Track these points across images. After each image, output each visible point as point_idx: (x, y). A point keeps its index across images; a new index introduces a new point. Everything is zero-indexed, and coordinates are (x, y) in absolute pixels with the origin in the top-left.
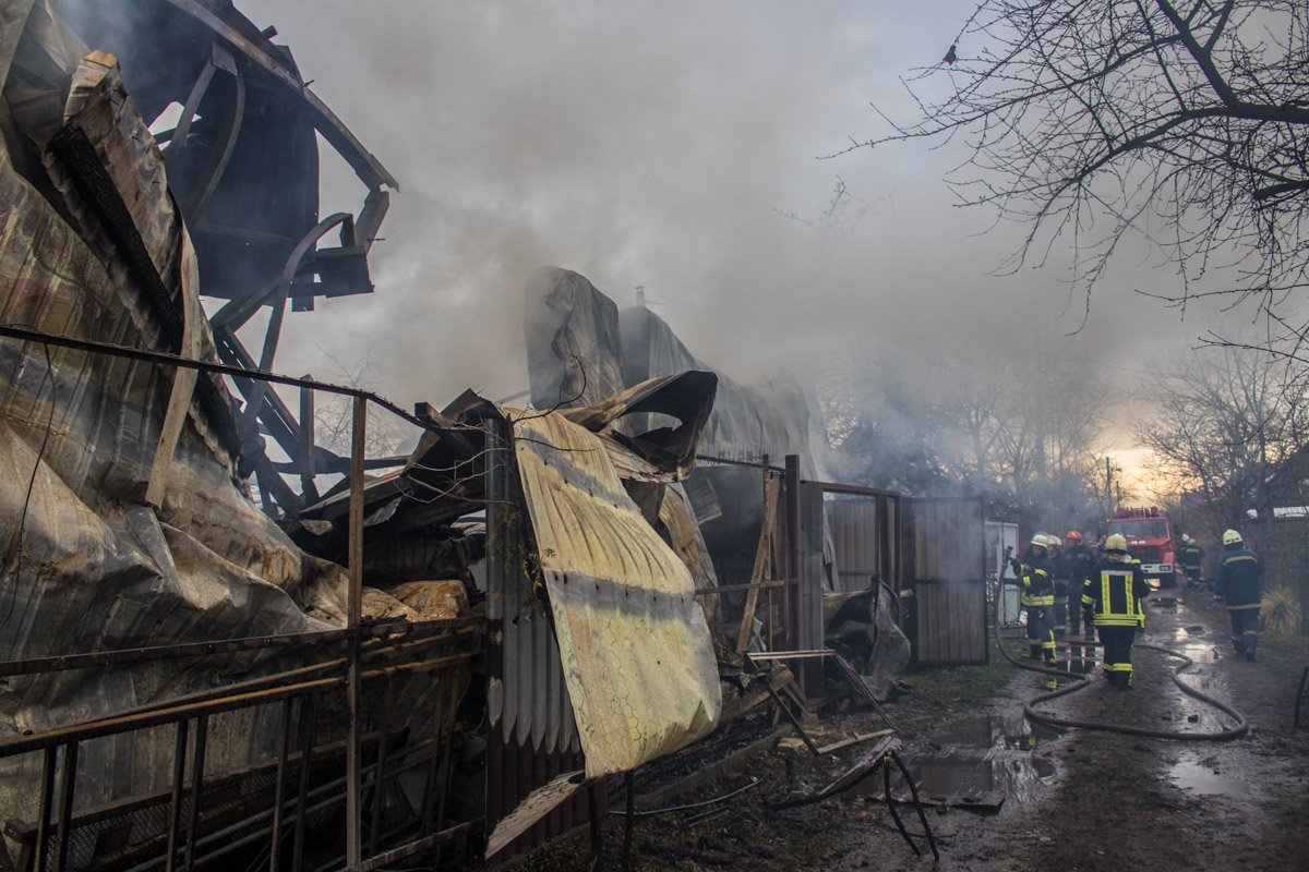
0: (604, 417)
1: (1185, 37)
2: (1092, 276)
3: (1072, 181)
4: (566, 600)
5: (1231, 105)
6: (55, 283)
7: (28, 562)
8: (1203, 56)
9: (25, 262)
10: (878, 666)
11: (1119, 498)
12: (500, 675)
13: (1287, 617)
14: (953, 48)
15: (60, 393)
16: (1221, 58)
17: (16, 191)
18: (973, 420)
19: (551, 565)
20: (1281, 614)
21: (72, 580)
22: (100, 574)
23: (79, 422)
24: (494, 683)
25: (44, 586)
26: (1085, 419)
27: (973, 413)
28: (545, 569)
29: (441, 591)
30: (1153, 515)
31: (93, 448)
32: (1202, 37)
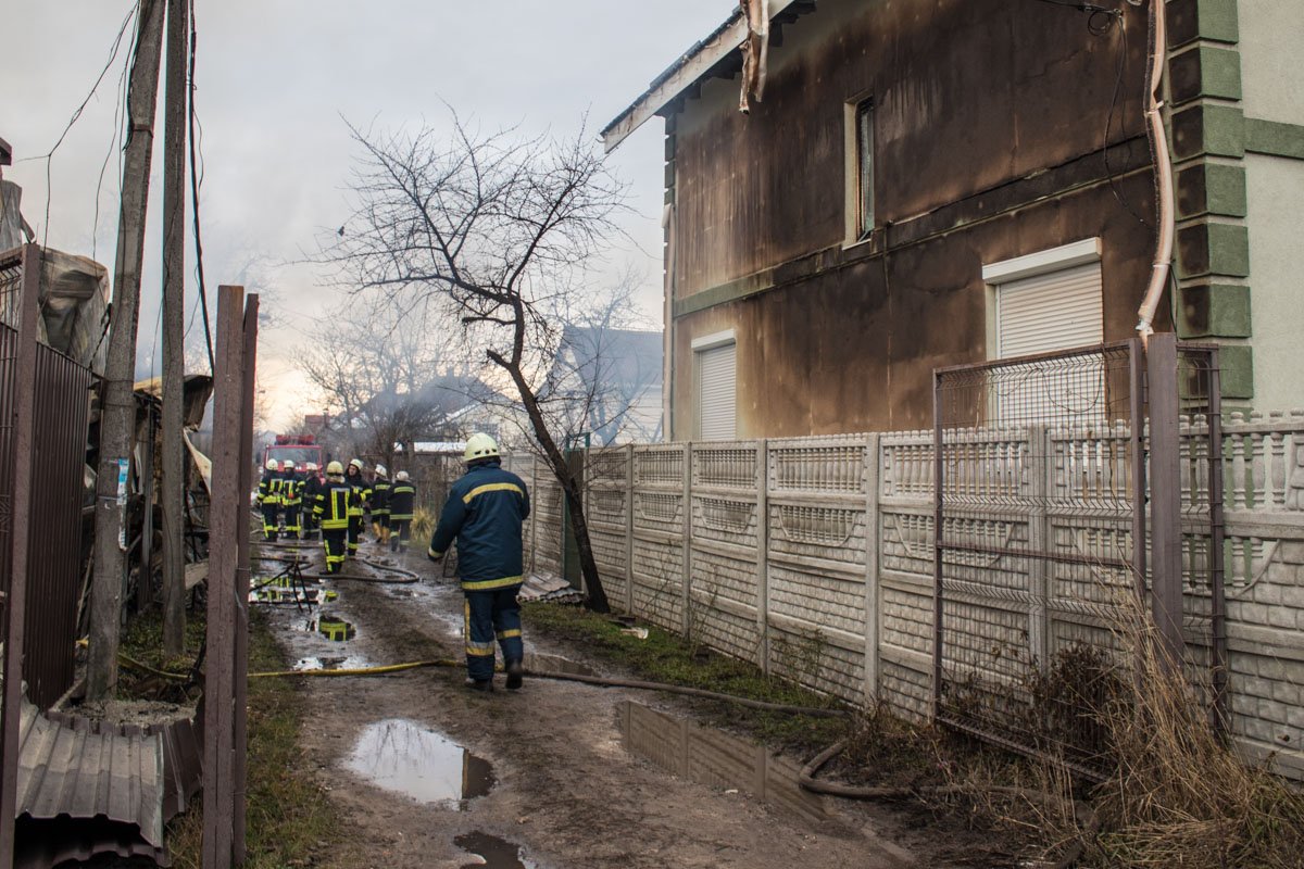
1: (445, 249)
5: (456, 281)
8: (451, 260)
30: (308, 444)
32: (451, 252)
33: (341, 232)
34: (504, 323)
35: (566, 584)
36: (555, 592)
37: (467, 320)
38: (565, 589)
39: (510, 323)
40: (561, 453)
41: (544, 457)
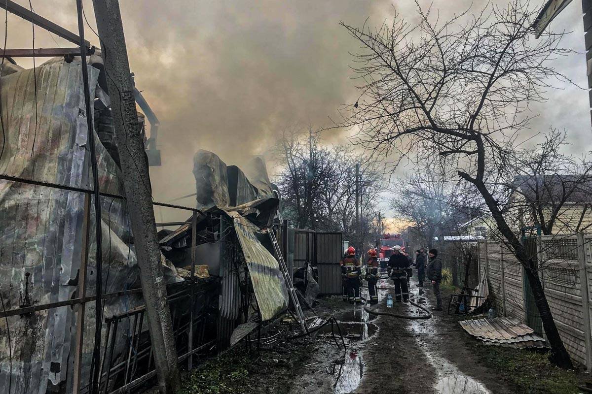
0: (243, 211)
1: (423, 108)
2: (391, 172)
3: (386, 140)
4: (252, 271)
5: (434, 127)
6: (111, 176)
7: (117, 262)
8: (428, 114)
9: (105, 170)
10: (308, 294)
11: (383, 229)
12: (222, 295)
13: (447, 279)
14: (357, 102)
15: (115, 210)
16: (432, 114)
17: (102, 149)
18: (328, 197)
19: (248, 260)
20: (445, 278)
21: (126, 267)
22: (132, 265)
23: (119, 219)
24: (220, 296)
25: (120, 269)
26: (372, 197)
27: (328, 194)
28: (247, 262)
29: (203, 268)
30: (398, 238)
31: (123, 227)
32: (428, 108)
33: (356, 106)
34: (470, 153)
35: (531, 331)
36: (522, 336)
37: (444, 154)
38: (530, 335)
39: (474, 152)
40: (519, 240)
41: (506, 243)
